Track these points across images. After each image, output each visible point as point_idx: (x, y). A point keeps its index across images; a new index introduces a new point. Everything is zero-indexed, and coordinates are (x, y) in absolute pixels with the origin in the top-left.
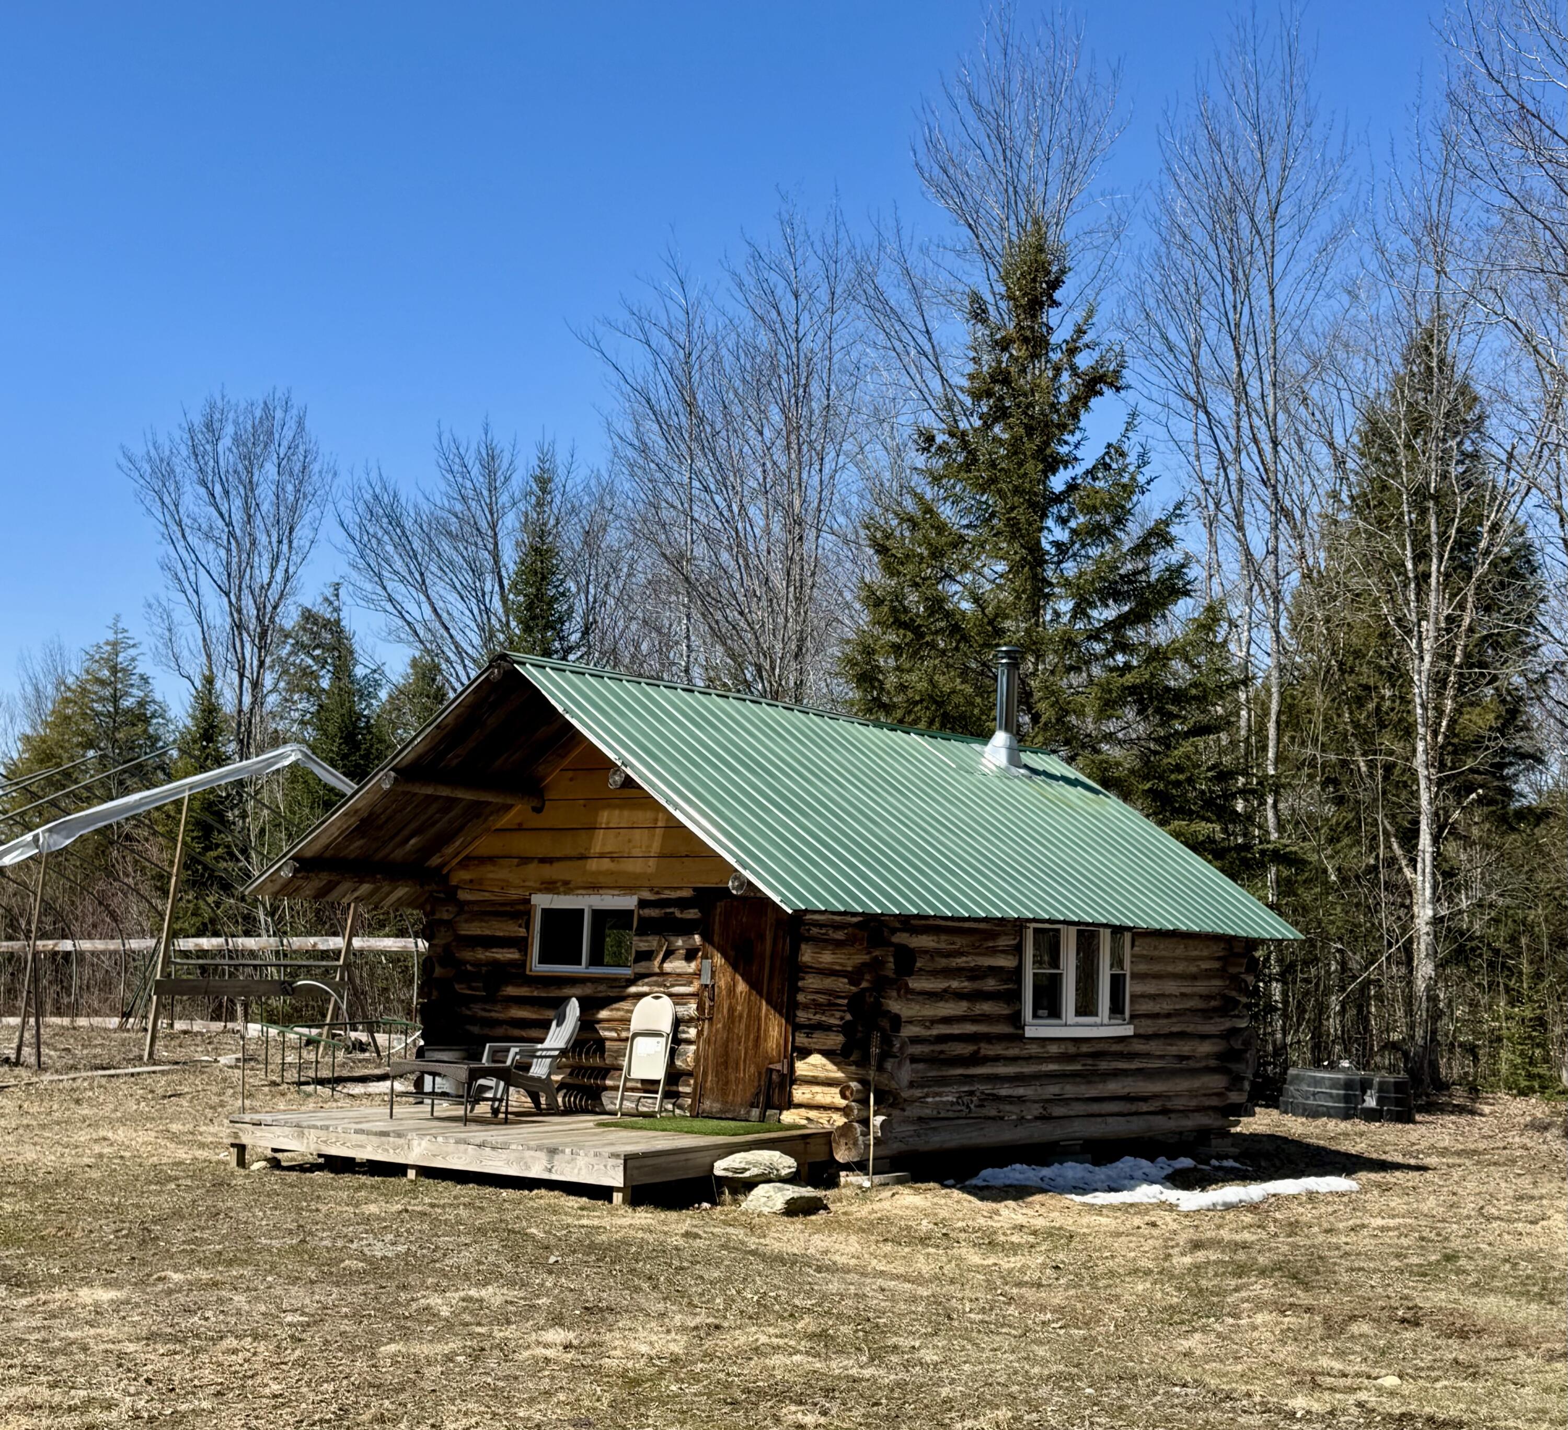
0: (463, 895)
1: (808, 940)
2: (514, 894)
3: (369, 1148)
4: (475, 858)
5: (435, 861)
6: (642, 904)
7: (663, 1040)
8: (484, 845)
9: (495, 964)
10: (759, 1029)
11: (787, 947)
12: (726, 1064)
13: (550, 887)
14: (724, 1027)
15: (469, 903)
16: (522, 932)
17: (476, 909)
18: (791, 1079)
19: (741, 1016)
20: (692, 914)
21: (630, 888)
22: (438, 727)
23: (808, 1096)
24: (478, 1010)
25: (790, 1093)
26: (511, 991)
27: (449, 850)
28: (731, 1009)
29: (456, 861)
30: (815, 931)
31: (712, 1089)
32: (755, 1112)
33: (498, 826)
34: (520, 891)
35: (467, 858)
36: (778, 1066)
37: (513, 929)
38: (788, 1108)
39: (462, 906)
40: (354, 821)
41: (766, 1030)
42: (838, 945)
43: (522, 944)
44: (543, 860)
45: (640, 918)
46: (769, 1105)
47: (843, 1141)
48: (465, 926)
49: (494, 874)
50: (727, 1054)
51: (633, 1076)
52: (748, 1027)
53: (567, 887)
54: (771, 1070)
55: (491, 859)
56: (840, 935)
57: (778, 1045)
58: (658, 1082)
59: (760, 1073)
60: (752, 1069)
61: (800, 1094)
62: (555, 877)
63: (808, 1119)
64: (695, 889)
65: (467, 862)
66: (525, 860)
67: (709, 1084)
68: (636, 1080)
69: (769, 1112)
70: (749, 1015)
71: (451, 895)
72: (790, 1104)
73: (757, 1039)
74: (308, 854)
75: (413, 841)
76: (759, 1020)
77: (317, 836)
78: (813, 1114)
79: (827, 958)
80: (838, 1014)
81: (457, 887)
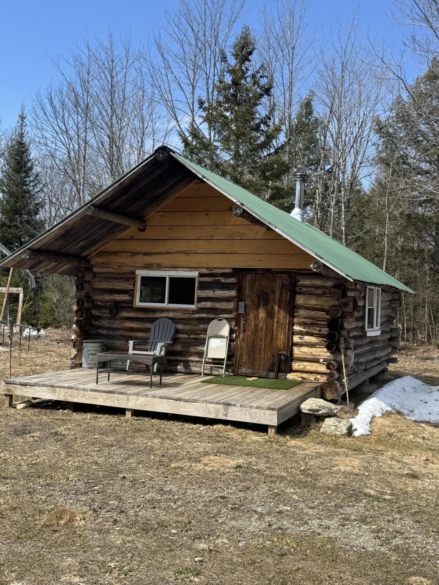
0: (95, 270)
1: (300, 293)
2: (126, 269)
3: (101, 399)
4: (105, 252)
5: (86, 253)
6: (201, 275)
7: (225, 340)
8: (111, 246)
9: (116, 302)
10: (272, 335)
11: (288, 297)
12: (253, 351)
13: (149, 267)
14: (252, 333)
15: (99, 273)
16: (131, 287)
17: (103, 276)
18: (291, 358)
19: (262, 329)
20: (232, 280)
21: (195, 268)
22: (120, 184)
23: (302, 367)
24: (105, 323)
25: (291, 366)
26: (125, 314)
27: (94, 248)
28: (256, 326)
29: (95, 253)
30: (304, 289)
31: (246, 363)
32: (272, 374)
33: (119, 237)
34: (130, 268)
35: (101, 252)
36: (285, 353)
37: (126, 286)
38: (290, 373)
39: (95, 275)
40: (63, 231)
41: (277, 336)
42: (318, 296)
43: (131, 293)
44: (145, 254)
45: (200, 282)
46: (279, 371)
47: (328, 389)
48: (98, 284)
49: (115, 260)
50: (254, 346)
51: (209, 356)
52: (266, 334)
53: (159, 267)
54: (280, 354)
55: (115, 253)
56: (319, 292)
57: (284, 342)
58: (223, 359)
59: (273, 356)
60: (269, 354)
61: (296, 365)
62: (152, 262)
63: (302, 378)
64: (233, 269)
65: (101, 254)
66: (134, 254)
67: (244, 360)
68: (209, 359)
69: (280, 374)
70: (266, 328)
71: (90, 269)
72: (291, 371)
73: (272, 340)
74: (36, 247)
75: (82, 243)
76: (273, 330)
77: (44, 238)
78: (304, 375)
79: (313, 302)
80: (318, 329)
81: (93, 266)
